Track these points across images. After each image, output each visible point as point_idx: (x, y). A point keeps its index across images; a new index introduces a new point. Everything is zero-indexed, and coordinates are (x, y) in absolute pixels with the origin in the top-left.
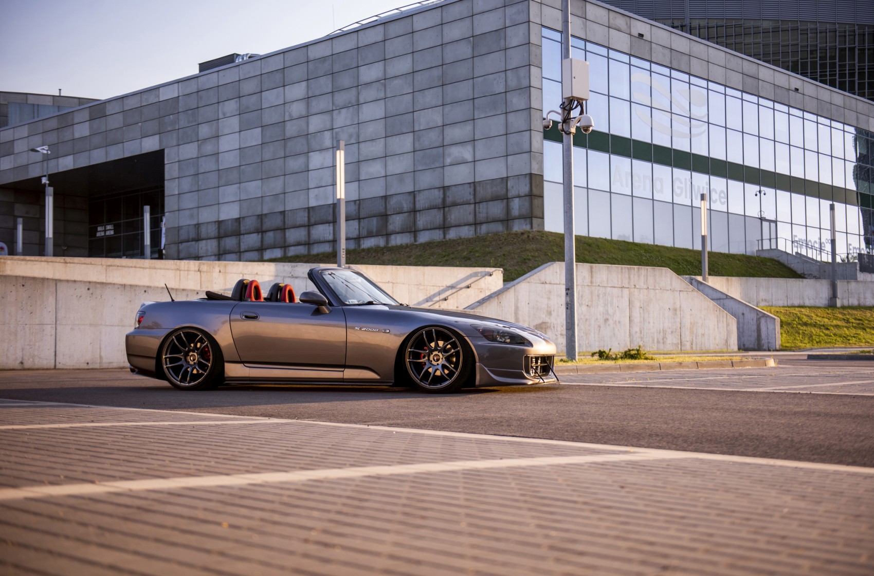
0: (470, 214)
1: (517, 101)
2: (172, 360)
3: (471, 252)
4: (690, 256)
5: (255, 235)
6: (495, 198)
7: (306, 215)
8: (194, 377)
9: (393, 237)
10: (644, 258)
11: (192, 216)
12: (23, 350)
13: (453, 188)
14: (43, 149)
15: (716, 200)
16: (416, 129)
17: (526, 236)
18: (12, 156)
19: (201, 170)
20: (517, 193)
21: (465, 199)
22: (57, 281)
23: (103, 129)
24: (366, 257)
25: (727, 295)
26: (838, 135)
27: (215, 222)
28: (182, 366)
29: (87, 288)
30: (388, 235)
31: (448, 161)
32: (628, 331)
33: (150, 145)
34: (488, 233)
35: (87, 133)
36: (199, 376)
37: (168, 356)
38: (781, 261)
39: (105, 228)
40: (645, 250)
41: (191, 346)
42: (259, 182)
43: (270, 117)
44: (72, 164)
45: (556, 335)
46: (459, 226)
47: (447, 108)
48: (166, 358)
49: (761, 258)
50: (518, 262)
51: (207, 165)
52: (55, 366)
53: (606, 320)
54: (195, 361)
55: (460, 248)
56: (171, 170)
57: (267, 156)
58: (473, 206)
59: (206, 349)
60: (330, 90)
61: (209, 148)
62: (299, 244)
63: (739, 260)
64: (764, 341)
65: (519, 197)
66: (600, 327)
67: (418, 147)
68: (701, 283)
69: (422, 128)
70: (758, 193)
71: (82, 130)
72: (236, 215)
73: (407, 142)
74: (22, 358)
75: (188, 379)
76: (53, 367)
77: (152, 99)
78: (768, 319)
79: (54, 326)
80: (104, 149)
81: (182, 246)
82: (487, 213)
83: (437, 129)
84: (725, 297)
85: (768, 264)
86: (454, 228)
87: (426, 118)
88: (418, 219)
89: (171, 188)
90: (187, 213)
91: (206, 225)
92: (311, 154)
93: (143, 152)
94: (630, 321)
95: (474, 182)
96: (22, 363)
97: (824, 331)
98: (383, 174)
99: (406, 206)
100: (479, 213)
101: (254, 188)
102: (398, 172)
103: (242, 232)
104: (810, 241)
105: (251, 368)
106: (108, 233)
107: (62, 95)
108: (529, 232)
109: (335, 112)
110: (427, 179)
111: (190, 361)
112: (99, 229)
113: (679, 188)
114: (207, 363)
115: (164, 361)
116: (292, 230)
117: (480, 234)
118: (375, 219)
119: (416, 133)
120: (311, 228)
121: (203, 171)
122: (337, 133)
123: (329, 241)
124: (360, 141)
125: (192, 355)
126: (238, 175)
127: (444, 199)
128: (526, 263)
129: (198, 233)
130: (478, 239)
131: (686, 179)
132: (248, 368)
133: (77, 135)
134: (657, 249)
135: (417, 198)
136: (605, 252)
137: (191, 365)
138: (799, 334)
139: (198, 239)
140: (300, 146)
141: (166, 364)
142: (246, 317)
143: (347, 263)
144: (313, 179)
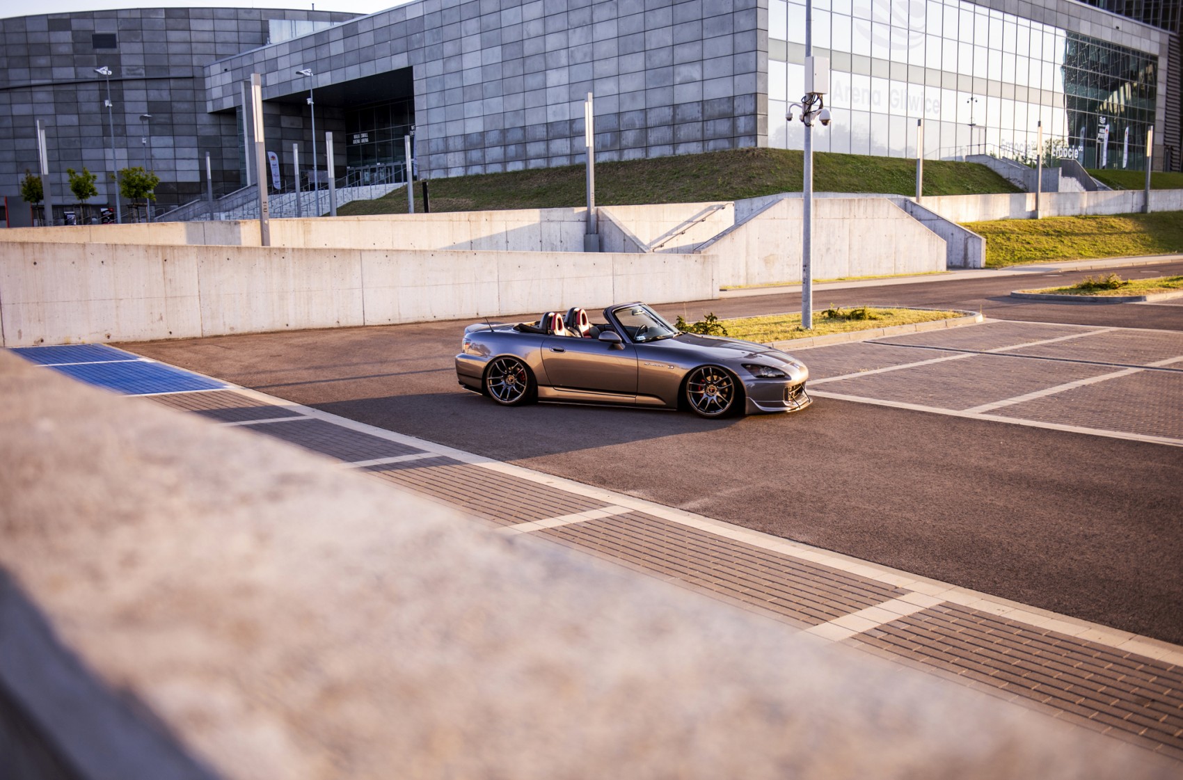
0: (698, 131)
1: (743, 22)
2: (495, 381)
3: (699, 169)
4: (904, 166)
5: (498, 149)
6: (722, 116)
7: (545, 130)
8: (512, 396)
9: (626, 152)
10: (861, 171)
11: (440, 130)
13: (683, 106)
14: (307, 72)
15: (930, 109)
16: (647, 48)
17: (751, 154)
18: (277, 72)
19: (447, 87)
20: (743, 111)
21: (694, 117)
23: (356, 47)
24: (602, 172)
25: (938, 216)
26: (1049, 38)
27: (461, 135)
28: (502, 386)
30: (621, 150)
31: (678, 80)
32: (848, 258)
33: (399, 62)
34: (715, 150)
35: (342, 51)
38: (989, 166)
39: (360, 136)
40: (862, 162)
41: (509, 371)
42: (500, 99)
43: (510, 35)
44: (330, 80)
45: (783, 266)
46: (689, 142)
47: (677, 28)
48: (490, 379)
49: (970, 164)
50: (743, 180)
51: (452, 82)
52: (364, 323)
53: (828, 249)
54: (513, 382)
55: (689, 165)
56: (419, 87)
57: (507, 74)
58: (701, 123)
60: (565, 9)
61: (453, 65)
62: (538, 157)
63: (949, 167)
64: (970, 260)
65: (745, 115)
66: (822, 256)
67: (648, 66)
68: (915, 204)
69: (653, 47)
70: (970, 101)
71: (337, 48)
72: (481, 130)
73: (637, 62)
75: (508, 396)
76: (362, 324)
77: (400, 18)
78: (975, 239)
79: (361, 289)
80: (358, 65)
81: (433, 158)
82: (714, 130)
83: (667, 48)
84: (936, 218)
85: (976, 169)
86: (683, 144)
87: (655, 39)
88: (650, 134)
89: (419, 103)
90: (436, 126)
91: (453, 138)
92: (547, 72)
93: (394, 69)
94: (850, 248)
95: (703, 101)
97: (1026, 246)
98: (616, 92)
99: (638, 124)
100: (708, 130)
101: (496, 105)
102: (631, 90)
103: (486, 146)
104: (1017, 144)
106: (363, 141)
107: (315, 9)
108: (754, 150)
109: (570, 31)
110: (658, 97)
112: (355, 137)
113: (896, 99)
114: (523, 385)
115: (488, 381)
116: (532, 144)
117: (708, 149)
118: (609, 135)
119: (647, 53)
120: (550, 142)
121: (449, 88)
122: (572, 52)
123: (566, 155)
124: (595, 59)
125: (510, 377)
126: (479, 92)
127: (674, 116)
128: (751, 180)
129: (447, 146)
130: (708, 156)
131: (902, 91)
133: (333, 53)
134: (872, 160)
135: (649, 116)
136: (824, 167)
137: (510, 386)
138: (1002, 250)
139: (446, 152)
140: (537, 63)
141: (490, 384)
143: (595, 205)
144: (551, 95)
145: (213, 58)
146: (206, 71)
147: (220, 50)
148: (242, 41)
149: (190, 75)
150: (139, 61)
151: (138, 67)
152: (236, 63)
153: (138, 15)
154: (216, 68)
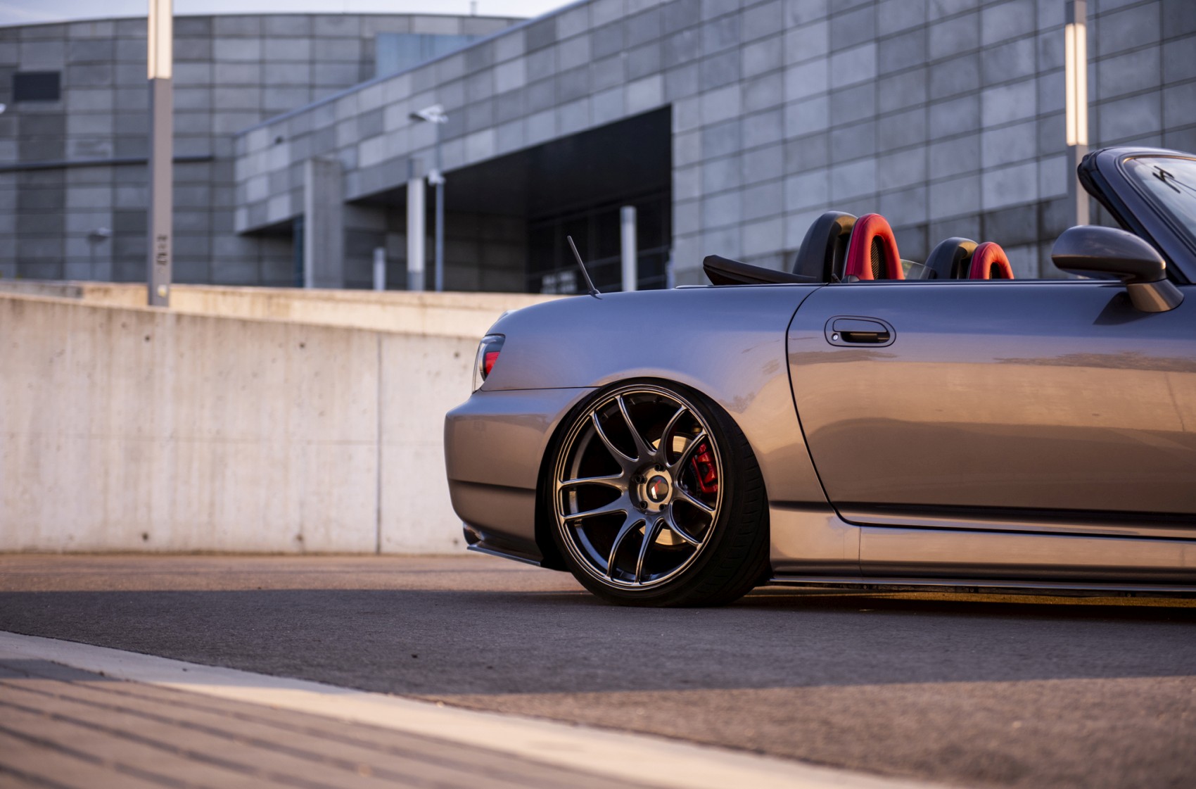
2: (590, 497)
7: (977, 229)
8: (661, 559)
11: (730, 242)
12: (302, 505)
14: (432, 113)
18: (381, 138)
19: (748, 143)
22: (381, 336)
23: (554, 71)
27: (779, 252)
28: (620, 518)
29: (453, 352)
33: (644, 97)
35: (521, 82)
36: (678, 552)
37: (574, 480)
39: (558, 278)
41: (652, 448)
42: (870, 164)
43: (895, 18)
44: (493, 146)
48: (566, 490)
51: (759, 132)
52: (379, 547)
54: (665, 502)
56: (684, 147)
57: (889, 105)
59: (706, 459)
61: (763, 96)
71: (511, 77)
74: (302, 527)
75: (640, 563)
76: (372, 547)
79: (375, 447)
80: (554, 111)
89: (685, 185)
90: (720, 234)
92: (988, 94)
93: (630, 113)
96: (300, 538)
98: (1155, 127)
101: (859, 176)
105: (864, 529)
107: (476, 14)
111: (647, 498)
112: (546, 280)
114: (705, 508)
115: (558, 500)
121: (752, 145)
122: (1046, 42)
125: (652, 480)
126: (826, 150)
132: (857, 529)
133: (501, 88)
137: (652, 515)
140: (960, 76)
141: (568, 512)
142: (847, 336)
144: (992, 148)
145: (256, 119)
146: (240, 146)
147: (272, 100)
148: (319, 80)
149: (204, 152)
150: (104, 127)
151: (100, 138)
152: (300, 126)
153: (107, 31)
154: (259, 138)
